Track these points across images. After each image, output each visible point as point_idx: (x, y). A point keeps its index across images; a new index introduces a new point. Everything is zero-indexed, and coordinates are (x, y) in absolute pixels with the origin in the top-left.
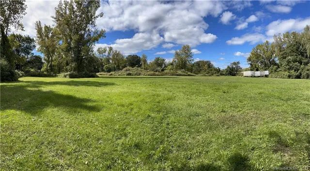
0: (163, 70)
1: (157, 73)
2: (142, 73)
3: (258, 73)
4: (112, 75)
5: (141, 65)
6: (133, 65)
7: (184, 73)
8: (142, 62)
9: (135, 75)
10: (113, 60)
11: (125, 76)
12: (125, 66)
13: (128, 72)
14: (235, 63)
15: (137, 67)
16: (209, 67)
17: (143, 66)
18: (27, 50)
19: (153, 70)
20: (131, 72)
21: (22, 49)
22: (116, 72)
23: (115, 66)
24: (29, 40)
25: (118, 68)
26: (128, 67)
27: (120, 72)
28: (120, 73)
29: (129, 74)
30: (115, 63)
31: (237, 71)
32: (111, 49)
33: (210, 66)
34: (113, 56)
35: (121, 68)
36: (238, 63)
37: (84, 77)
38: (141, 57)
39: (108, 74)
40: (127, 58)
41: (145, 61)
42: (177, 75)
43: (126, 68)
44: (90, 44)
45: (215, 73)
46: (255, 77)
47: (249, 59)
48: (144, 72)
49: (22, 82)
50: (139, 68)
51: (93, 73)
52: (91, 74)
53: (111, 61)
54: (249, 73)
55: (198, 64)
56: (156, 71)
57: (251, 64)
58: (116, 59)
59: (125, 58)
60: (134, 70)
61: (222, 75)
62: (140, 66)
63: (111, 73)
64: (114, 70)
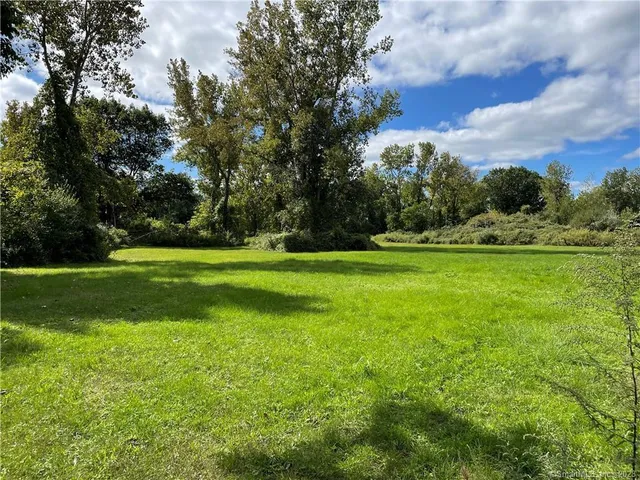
2: (542, 235)
4: (426, 241)
5: (543, 204)
6: (508, 205)
8: (545, 194)
9: (514, 241)
10: (434, 190)
11: (475, 246)
12: (480, 210)
13: (486, 231)
15: (527, 212)
17: (550, 209)
19: (589, 224)
20: (498, 232)
22: (447, 230)
23: (444, 209)
25: (453, 217)
26: (493, 214)
27: (456, 232)
28: (456, 236)
29: (491, 239)
30: (443, 201)
32: (428, 149)
34: (437, 174)
35: (463, 216)
37: (330, 249)
38: (543, 173)
39: (412, 240)
40: (486, 180)
41: (560, 189)
43: (478, 217)
48: (549, 230)
50: (534, 219)
51: (362, 236)
52: (354, 237)
53: (427, 193)
58: (446, 184)
59: (480, 179)
60: (504, 223)
62: (537, 207)
63: (426, 234)
64: (439, 222)
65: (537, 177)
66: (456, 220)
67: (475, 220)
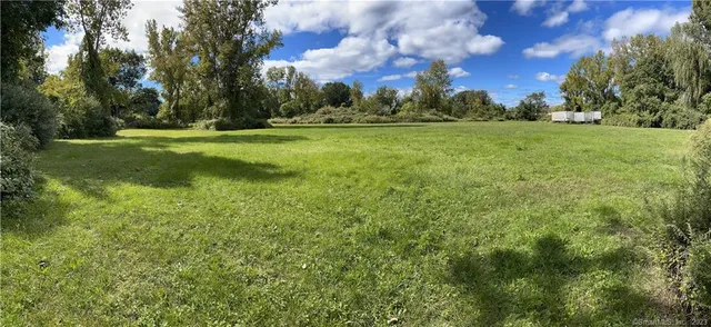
0: (394, 112)
1: (384, 118)
2: (355, 118)
3: (580, 116)
4: (295, 122)
5: (352, 102)
6: (336, 103)
7: (435, 117)
8: (352, 97)
9: (342, 121)
10: (296, 94)
11: (322, 124)
12: (320, 106)
13: (327, 117)
14: (535, 96)
15: (345, 106)
16: (484, 103)
17: (355, 105)
18: (130, 79)
19: (375, 112)
20: (333, 117)
21: (120, 77)
22: (304, 116)
23: (302, 105)
24: (134, 59)
25: (307, 109)
26: (330, 108)
27: (311, 117)
28: (311, 120)
29: (330, 121)
30: (301, 100)
31: (538, 111)
32: (292, 70)
33: (485, 101)
34: (297, 85)
35: (312, 108)
36: (542, 95)
37: (244, 128)
38: (352, 86)
39: (286, 122)
40: (323, 89)
41: (359, 95)
42: (423, 121)
44: (253, 61)
45: (496, 115)
46: (574, 122)
47: (564, 88)
48: (358, 116)
49: (123, 137)
50: (349, 110)
51: (261, 120)
52: (258, 121)
53: (292, 95)
54: (563, 116)
55: (463, 97)
56: (382, 114)
57: (567, 99)
58: (302, 91)
59: (320, 88)
60: (338, 112)
61: (509, 118)
62: (349, 104)
63: (295, 118)
64: (300, 112)
65: (348, 88)
66: (309, 111)
67: (321, 110)
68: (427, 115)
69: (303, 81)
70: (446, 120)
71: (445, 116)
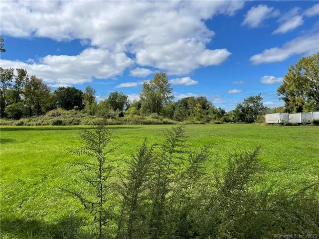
0: (121, 115)
1: (110, 120)
2: (83, 120)
4: (22, 124)
5: (84, 106)
6: (67, 106)
7: (156, 120)
8: (85, 102)
9: (70, 123)
10: (26, 95)
11: (50, 126)
12: (53, 108)
13: (56, 119)
14: (251, 100)
15: (77, 109)
16: (204, 108)
17: (87, 109)
19: (103, 115)
20: (62, 119)
22: (33, 118)
23: (33, 107)
25: (37, 109)
26: (60, 110)
27: (39, 119)
28: (39, 121)
29: (59, 123)
30: (32, 102)
31: (256, 114)
33: (205, 105)
34: (28, 87)
35: (43, 110)
36: (259, 98)
38: (84, 91)
40: (56, 92)
41: (91, 99)
42: (145, 123)
43: (52, 111)
45: (215, 119)
47: (282, 90)
48: (87, 118)
50: (80, 113)
53: (22, 97)
54: (275, 118)
55: (185, 103)
56: (109, 117)
57: (286, 100)
58: (34, 93)
59: (53, 91)
60: (66, 115)
61: (226, 121)
62: (81, 107)
63: (21, 120)
64: (30, 113)
65: (81, 93)
67: (51, 113)
68: (149, 118)
69: (36, 84)
70: (165, 123)
71: (165, 120)
